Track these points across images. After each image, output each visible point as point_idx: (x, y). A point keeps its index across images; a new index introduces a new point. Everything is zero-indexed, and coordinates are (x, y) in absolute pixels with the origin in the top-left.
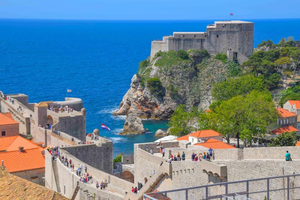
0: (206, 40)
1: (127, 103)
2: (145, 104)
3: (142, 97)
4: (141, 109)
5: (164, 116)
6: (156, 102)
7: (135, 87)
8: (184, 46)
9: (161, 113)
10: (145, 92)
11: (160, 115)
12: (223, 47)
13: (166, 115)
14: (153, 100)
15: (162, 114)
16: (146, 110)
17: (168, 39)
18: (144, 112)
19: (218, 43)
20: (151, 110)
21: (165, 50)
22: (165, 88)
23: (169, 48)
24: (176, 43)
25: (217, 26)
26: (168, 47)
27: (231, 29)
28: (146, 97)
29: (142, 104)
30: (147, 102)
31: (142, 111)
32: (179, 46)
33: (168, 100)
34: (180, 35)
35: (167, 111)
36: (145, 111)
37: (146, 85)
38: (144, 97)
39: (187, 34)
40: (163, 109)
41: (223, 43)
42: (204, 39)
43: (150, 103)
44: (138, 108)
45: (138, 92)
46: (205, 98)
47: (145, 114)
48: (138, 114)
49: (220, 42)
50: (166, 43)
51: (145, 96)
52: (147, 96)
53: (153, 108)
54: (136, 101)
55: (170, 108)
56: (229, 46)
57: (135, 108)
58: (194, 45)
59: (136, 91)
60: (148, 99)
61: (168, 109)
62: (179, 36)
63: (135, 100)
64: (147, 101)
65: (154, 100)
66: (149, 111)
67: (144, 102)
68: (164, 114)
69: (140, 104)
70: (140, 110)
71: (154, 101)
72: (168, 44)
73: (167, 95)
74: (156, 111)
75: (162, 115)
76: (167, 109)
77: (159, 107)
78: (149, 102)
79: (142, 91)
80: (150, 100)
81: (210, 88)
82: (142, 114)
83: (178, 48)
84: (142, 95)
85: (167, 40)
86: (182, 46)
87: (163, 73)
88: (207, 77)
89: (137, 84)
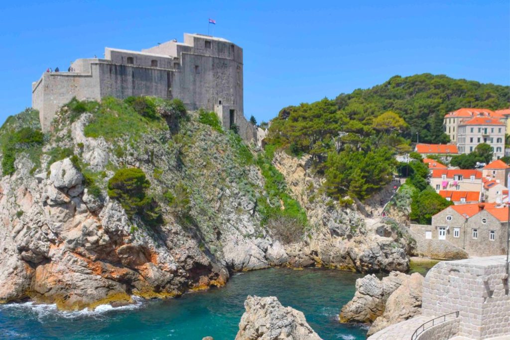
0: (176, 74)
1: (23, 259)
2: (108, 254)
3: (100, 232)
4: (99, 271)
5: (180, 282)
6: (147, 243)
7: (70, 202)
8: (134, 87)
9: (169, 276)
10: (111, 216)
11: (169, 282)
12: (207, 96)
13: (183, 279)
14: (139, 238)
15: (173, 279)
16: (118, 272)
17: (96, 64)
18: (113, 279)
19: (198, 84)
20: (131, 272)
21: (88, 96)
22: (157, 200)
23: (101, 90)
24: (116, 78)
25: (196, 43)
26: (99, 89)
27: (219, 55)
28: (117, 231)
29: (101, 254)
30: (119, 249)
31: (107, 278)
32: (123, 88)
33: (176, 233)
34: (123, 56)
35: (183, 267)
36: (115, 276)
37: (105, 193)
38: (107, 231)
39: (139, 55)
40: (171, 262)
41: (207, 85)
42: (172, 72)
43: (130, 250)
44: (89, 271)
45: (78, 217)
46: (224, 221)
47: (118, 286)
48: (97, 288)
49: (202, 83)
50: (91, 76)
51: (112, 227)
52: (120, 228)
53: (138, 265)
54: (81, 249)
55: (189, 257)
56: (217, 94)
57: (82, 272)
58: (154, 87)
59: (74, 216)
60: (123, 235)
61: (185, 261)
62: (122, 58)
63: (77, 244)
64: (116, 243)
65: (141, 238)
66: (127, 274)
67: (108, 249)
68: (179, 278)
69: (93, 257)
70: (99, 277)
71: (141, 242)
72: (98, 80)
73: (168, 218)
74: (151, 271)
75: (173, 282)
76: (182, 262)
77: (158, 259)
78: (124, 246)
79: (94, 213)
80: (131, 241)
81: (223, 195)
82: (109, 288)
83: (123, 93)
84: (99, 227)
85: (94, 67)
86: (130, 85)
87: (132, 155)
88: (205, 166)
89: (75, 192)
